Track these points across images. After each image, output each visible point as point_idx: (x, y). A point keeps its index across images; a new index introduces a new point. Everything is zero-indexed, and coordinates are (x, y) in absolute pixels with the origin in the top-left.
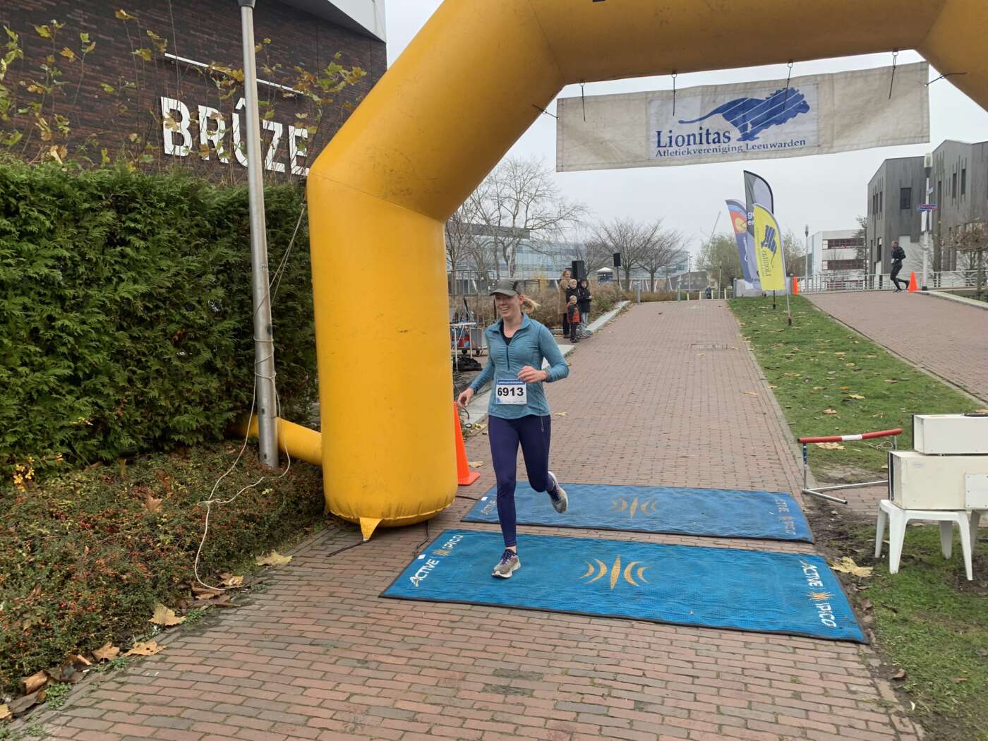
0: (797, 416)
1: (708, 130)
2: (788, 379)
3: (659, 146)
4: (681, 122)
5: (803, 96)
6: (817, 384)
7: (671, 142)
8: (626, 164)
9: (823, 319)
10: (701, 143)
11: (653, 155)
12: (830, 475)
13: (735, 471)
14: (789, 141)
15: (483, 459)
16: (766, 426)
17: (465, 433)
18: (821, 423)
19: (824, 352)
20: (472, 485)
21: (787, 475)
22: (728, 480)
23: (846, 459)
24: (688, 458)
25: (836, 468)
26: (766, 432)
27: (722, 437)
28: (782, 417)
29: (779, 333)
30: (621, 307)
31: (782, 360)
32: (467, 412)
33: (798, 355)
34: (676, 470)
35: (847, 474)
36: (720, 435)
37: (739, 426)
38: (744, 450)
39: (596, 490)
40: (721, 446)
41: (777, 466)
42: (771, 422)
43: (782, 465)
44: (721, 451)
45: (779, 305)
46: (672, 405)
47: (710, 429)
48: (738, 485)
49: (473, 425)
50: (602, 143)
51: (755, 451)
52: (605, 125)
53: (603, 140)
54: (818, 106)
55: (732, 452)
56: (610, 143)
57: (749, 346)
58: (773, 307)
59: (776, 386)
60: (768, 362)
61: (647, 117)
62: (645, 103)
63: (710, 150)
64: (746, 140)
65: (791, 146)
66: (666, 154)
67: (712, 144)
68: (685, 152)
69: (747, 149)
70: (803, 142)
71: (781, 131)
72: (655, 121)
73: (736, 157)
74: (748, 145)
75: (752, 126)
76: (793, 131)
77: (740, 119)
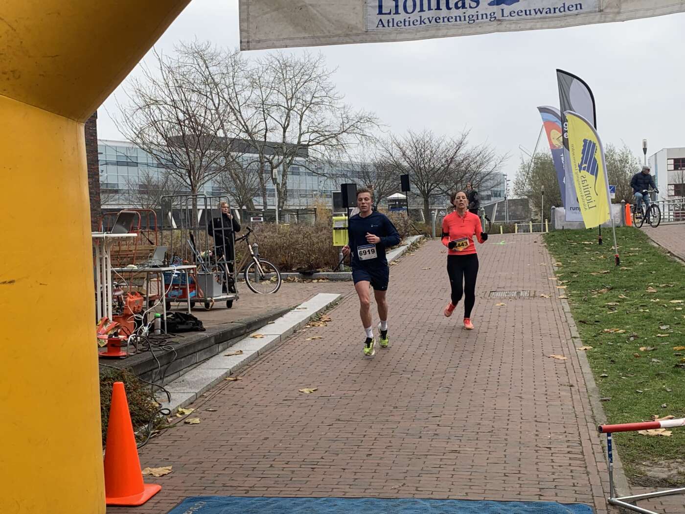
0: (613, 389)
2: (607, 336)
3: (380, 13)
6: (645, 343)
7: (397, 6)
8: (335, 39)
9: (660, 256)
10: (438, 8)
11: (372, 27)
12: (649, 474)
13: (519, 473)
14: (560, 5)
15: (174, 462)
16: (571, 403)
17: (159, 423)
18: (644, 398)
19: (658, 300)
20: (145, 504)
21: (590, 476)
22: (508, 485)
23: (673, 450)
24: (459, 453)
25: (658, 463)
26: (570, 412)
27: (510, 420)
28: (594, 390)
29: (604, 275)
30: (410, 243)
31: (603, 311)
32: (167, 392)
33: (624, 304)
34: (439, 471)
35: (672, 472)
36: (508, 418)
37: (535, 404)
38: (536, 440)
39: (321, 507)
40: (506, 435)
41: (579, 462)
42: (579, 397)
43: (585, 461)
44: (505, 442)
45: (607, 240)
46: (452, 375)
47: (495, 409)
48: (522, 493)
49: (174, 409)
50: (301, 9)
51: (551, 441)
53: (303, 4)
55: (520, 442)
56: (312, 9)
57: (564, 292)
58: (599, 242)
59: (592, 346)
60: (585, 314)
63: (452, 18)
64: (501, 4)
65: (563, 13)
66: (391, 24)
67: (454, 10)
68: (417, 21)
69: (503, 16)
70: (579, 6)
73: (488, 27)
74: (505, 11)
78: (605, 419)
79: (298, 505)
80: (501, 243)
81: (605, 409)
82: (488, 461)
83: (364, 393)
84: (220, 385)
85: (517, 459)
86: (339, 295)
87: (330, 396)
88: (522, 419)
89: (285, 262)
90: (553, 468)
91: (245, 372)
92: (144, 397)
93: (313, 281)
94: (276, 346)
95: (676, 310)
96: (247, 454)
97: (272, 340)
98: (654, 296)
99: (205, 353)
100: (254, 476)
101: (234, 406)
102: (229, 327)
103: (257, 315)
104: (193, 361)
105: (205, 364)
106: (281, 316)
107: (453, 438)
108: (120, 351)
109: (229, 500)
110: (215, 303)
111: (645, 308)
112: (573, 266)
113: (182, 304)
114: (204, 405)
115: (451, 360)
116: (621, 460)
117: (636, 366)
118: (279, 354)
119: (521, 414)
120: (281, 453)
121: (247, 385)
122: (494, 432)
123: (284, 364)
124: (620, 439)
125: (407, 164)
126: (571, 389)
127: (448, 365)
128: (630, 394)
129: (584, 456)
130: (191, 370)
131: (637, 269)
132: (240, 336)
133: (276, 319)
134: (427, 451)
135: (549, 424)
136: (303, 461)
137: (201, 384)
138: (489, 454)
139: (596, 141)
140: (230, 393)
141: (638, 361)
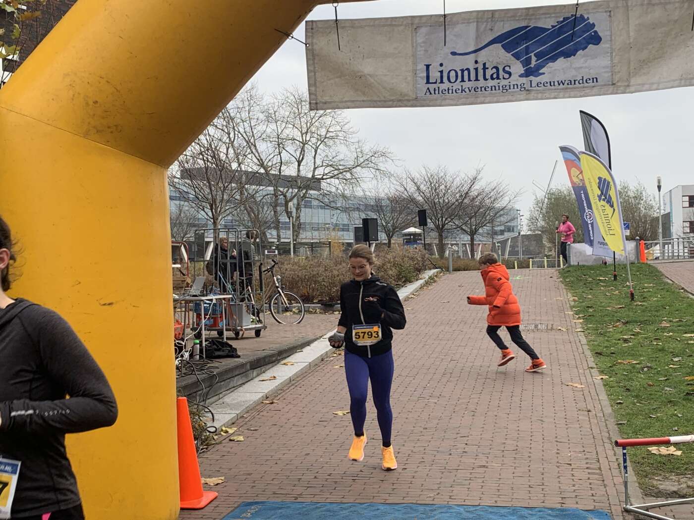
0: (628, 414)
1: (484, 64)
2: (622, 367)
3: (428, 82)
4: (454, 54)
5: (593, 25)
6: (658, 374)
7: (442, 77)
9: (673, 292)
10: (477, 79)
11: (421, 94)
12: (661, 487)
13: (543, 485)
14: (579, 78)
15: (226, 473)
16: (589, 426)
17: (207, 440)
18: (657, 422)
19: (671, 334)
20: (206, 508)
21: (607, 488)
22: (533, 495)
23: (683, 467)
24: (487, 468)
25: (670, 478)
26: (588, 433)
27: (533, 440)
28: (610, 414)
29: (619, 310)
30: (427, 277)
31: (618, 343)
32: (212, 413)
33: (638, 338)
34: (470, 483)
35: (682, 486)
36: (531, 438)
37: (555, 426)
39: (366, 511)
40: (530, 453)
41: (597, 476)
42: (596, 421)
43: (602, 475)
45: (622, 276)
46: (476, 401)
47: (519, 430)
48: (545, 502)
49: (218, 428)
50: (360, 77)
51: (571, 458)
52: (363, 56)
53: (362, 74)
54: (611, 37)
55: (542, 459)
56: (370, 78)
57: (581, 326)
58: (614, 277)
59: (608, 376)
60: (601, 346)
61: (413, 47)
62: (410, 29)
63: (488, 87)
64: (529, 76)
65: (582, 84)
66: (437, 92)
67: (490, 80)
68: (459, 89)
69: (531, 87)
70: (595, 80)
71: (571, 66)
72: (422, 52)
73: (518, 96)
74: (532, 82)
75: (536, 59)
76: (584, 65)
77: (521, 51)
79: (345, 509)
80: (518, 278)
81: (621, 432)
82: (514, 475)
84: (257, 408)
85: (540, 474)
88: (543, 439)
89: (307, 294)
90: (573, 479)
91: (279, 396)
93: (335, 313)
94: (306, 372)
95: (688, 344)
96: (290, 467)
97: (302, 367)
98: (667, 330)
99: (242, 377)
100: (301, 485)
101: (273, 426)
102: (263, 354)
103: (286, 344)
104: (231, 385)
105: (241, 389)
106: (309, 345)
107: (480, 455)
109: (283, 505)
110: (245, 332)
111: (659, 341)
112: (588, 301)
114: (245, 425)
115: (474, 387)
116: (635, 476)
117: (650, 394)
118: (311, 380)
119: (543, 435)
120: (323, 467)
121: (283, 408)
122: (518, 450)
123: (316, 389)
124: (635, 457)
125: (420, 198)
126: (588, 414)
127: (472, 391)
128: (644, 419)
129: (601, 471)
130: (229, 393)
131: (651, 304)
132: (272, 363)
133: (303, 348)
134: (457, 466)
135: (569, 444)
136: (344, 473)
137: (241, 406)
138: (515, 469)
139: (610, 180)
140: (268, 414)
141: (651, 390)
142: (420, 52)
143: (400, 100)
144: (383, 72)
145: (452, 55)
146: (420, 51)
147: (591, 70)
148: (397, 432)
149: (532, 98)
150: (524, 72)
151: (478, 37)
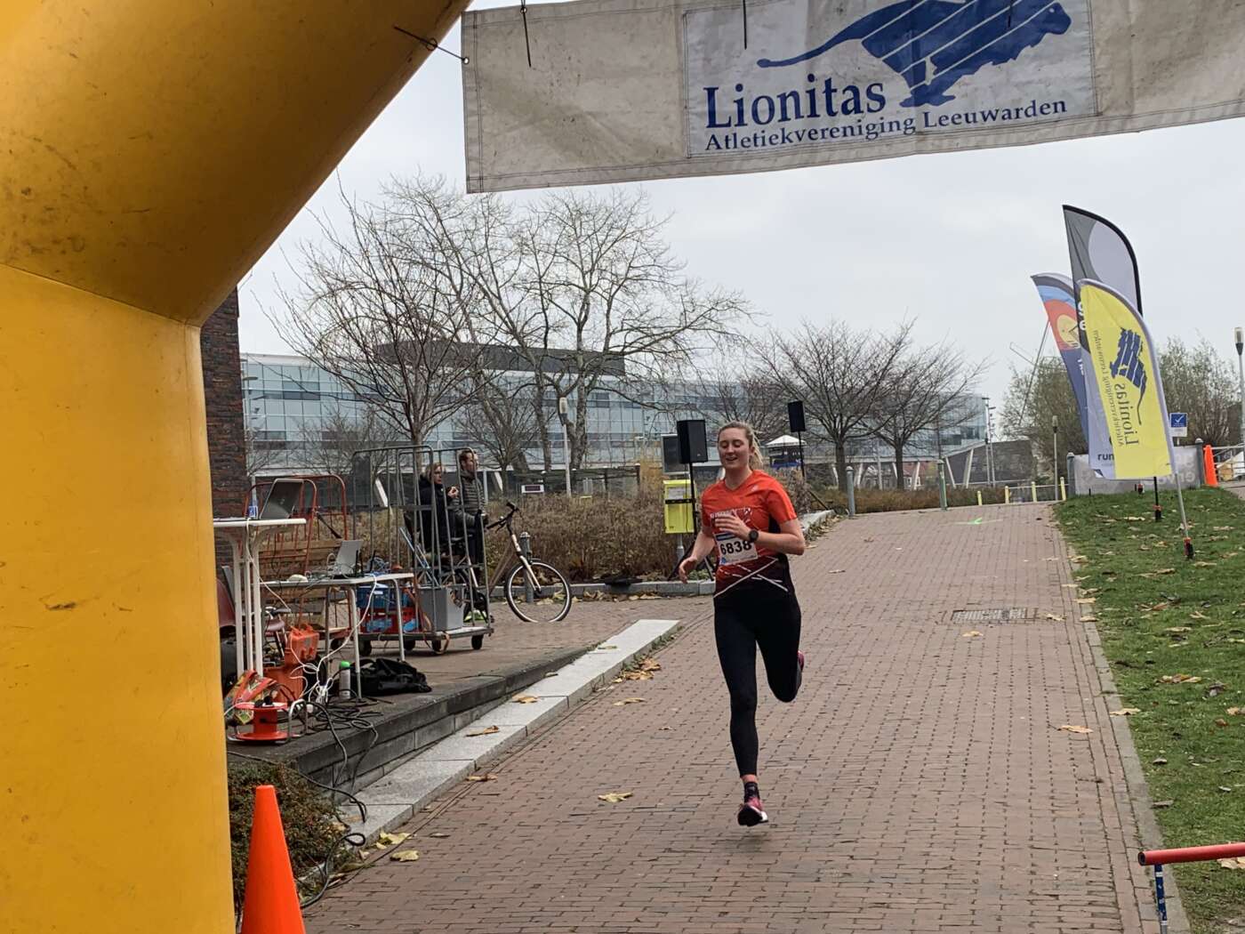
1: (828, 82)
2: (1168, 688)
4: (764, 63)
7: (741, 113)
10: (813, 114)
14: (1026, 104)
15: (370, 930)
16: (1098, 813)
17: (345, 861)
18: (1234, 802)
24: (888, 907)
26: (1095, 829)
27: (984, 846)
28: (1141, 786)
29: (1164, 577)
30: (807, 526)
31: (1161, 643)
32: (359, 804)
33: (1199, 630)
36: (982, 842)
37: (1031, 816)
38: (1031, 881)
40: (977, 873)
41: (1110, 921)
42: (1113, 803)
43: (1120, 918)
44: (976, 886)
45: (1170, 512)
46: (878, 765)
47: (957, 826)
49: (372, 836)
50: (573, 120)
51: (1059, 883)
52: (579, 76)
53: (577, 112)
54: (1090, 16)
55: (1001, 886)
56: (593, 120)
57: (1091, 610)
58: (1156, 516)
59: (1138, 708)
60: (1128, 649)
61: (679, 52)
62: (673, 17)
63: (838, 130)
64: (922, 104)
65: (1033, 117)
66: (731, 144)
67: (841, 116)
68: (777, 137)
69: (927, 125)
70: (1059, 106)
71: (1008, 80)
72: (699, 64)
73: (901, 146)
74: (929, 115)
75: (936, 68)
76: (1035, 78)
77: (905, 52)
78: (1159, 840)
80: (976, 523)
81: (1160, 822)
82: (942, 922)
83: (717, 799)
84: (456, 790)
85: (993, 918)
86: (675, 622)
87: (656, 807)
88: (1005, 843)
89: (580, 565)
90: (1060, 929)
91: (501, 766)
92: (317, 814)
93: (632, 598)
94: (558, 717)
96: (502, 915)
97: (552, 706)
99: (431, 730)
101: (480, 828)
102: (471, 684)
103: (526, 662)
104: (409, 746)
105: (429, 752)
106: (571, 663)
107: (878, 880)
108: (276, 731)
110: (451, 641)
111: (1239, 635)
112: (1105, 562)
113: (391, 643)
114: (426, 827)
115: (877, 737)
116: (1187, 916)
117: (1220, 744)
118: (565, 732)
119: (1005, 834)
120: (563, 912)
121: (504, 790)
122: (953, 868)
123: (572, 749)
124: (1188, 877)
125: (803, 382)
126: (1098, 787)
127: (873, 747)
128: (1207, 795)
129: (1119, 909)
130: (405, 763)
131: (1225, 564)
132: (495, 699)
133: (560, 668)
134: (829, 904)
135: (1056, 853)
136: (602, 926)
137: (425, 788)
138: (945, 909)
139: (1140, 332)
140: (475, 803)
141: (1223, 734)
142: (695, 63)
143: (656, 165)
144: (618, 107)
145: (762, 66)
146: (695, 60)
147: (1050, 88)
148: (717, 834)
149: (931, 147)
150: (910, 96)
151: (812, 27)
